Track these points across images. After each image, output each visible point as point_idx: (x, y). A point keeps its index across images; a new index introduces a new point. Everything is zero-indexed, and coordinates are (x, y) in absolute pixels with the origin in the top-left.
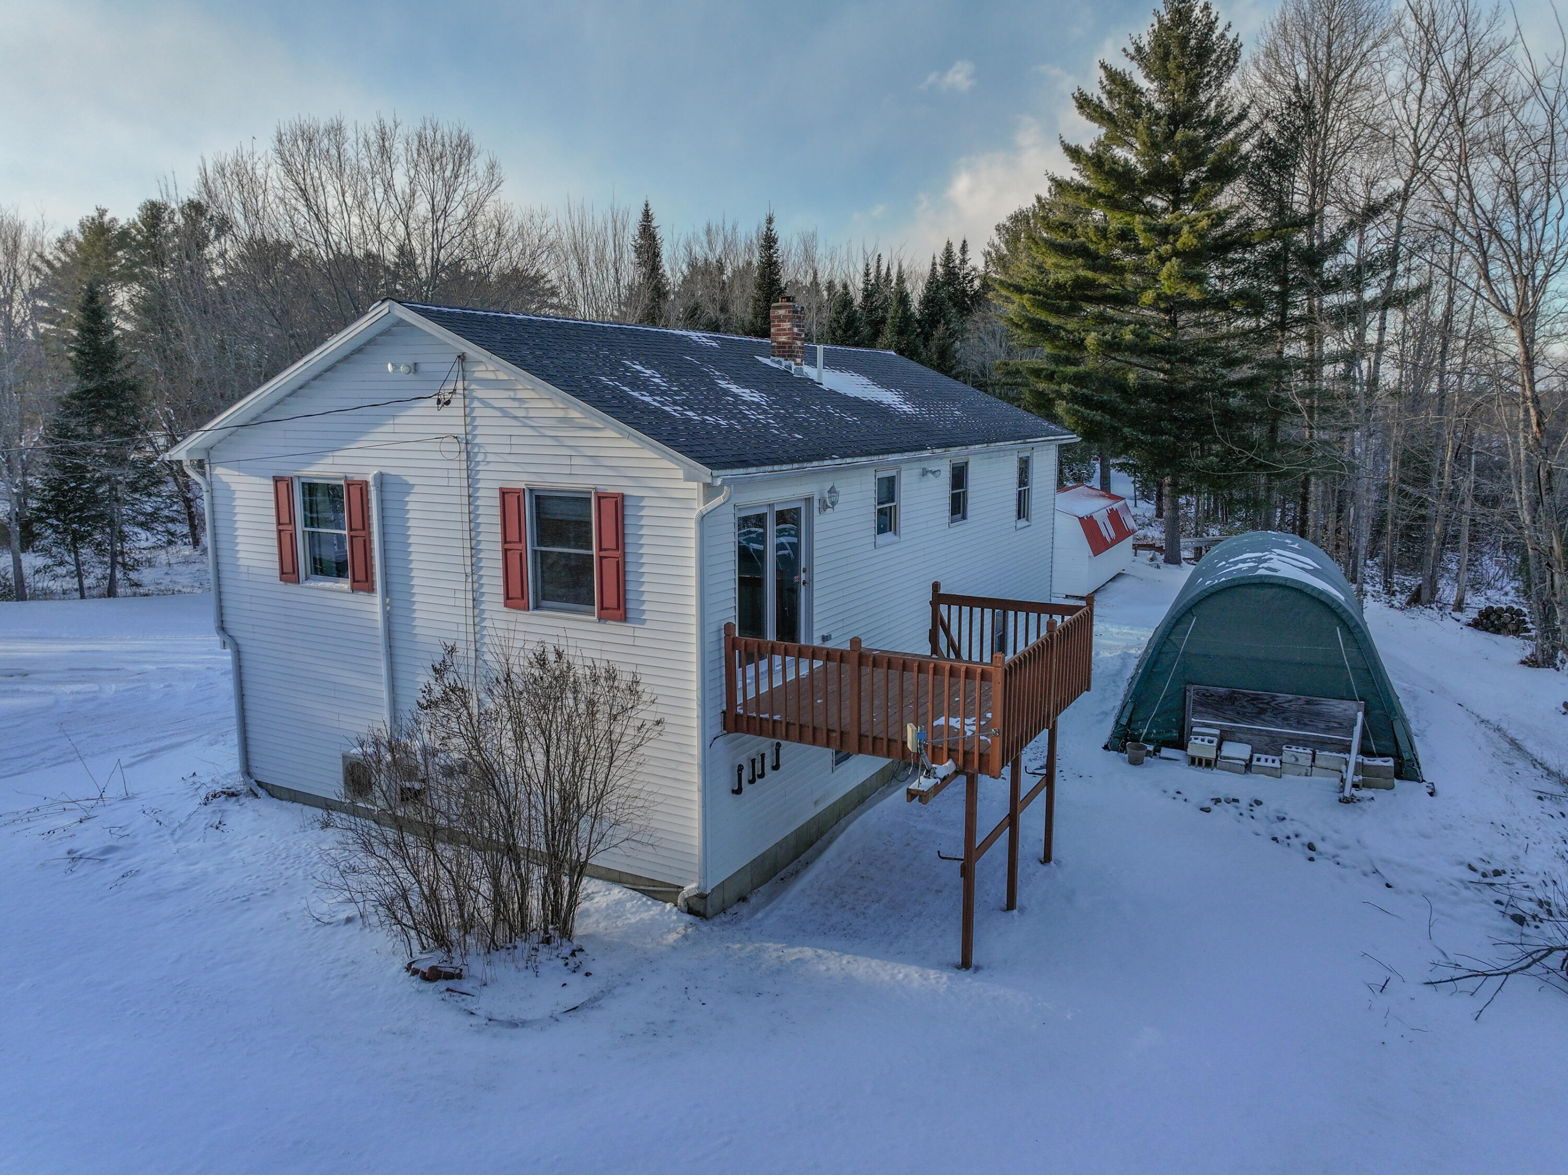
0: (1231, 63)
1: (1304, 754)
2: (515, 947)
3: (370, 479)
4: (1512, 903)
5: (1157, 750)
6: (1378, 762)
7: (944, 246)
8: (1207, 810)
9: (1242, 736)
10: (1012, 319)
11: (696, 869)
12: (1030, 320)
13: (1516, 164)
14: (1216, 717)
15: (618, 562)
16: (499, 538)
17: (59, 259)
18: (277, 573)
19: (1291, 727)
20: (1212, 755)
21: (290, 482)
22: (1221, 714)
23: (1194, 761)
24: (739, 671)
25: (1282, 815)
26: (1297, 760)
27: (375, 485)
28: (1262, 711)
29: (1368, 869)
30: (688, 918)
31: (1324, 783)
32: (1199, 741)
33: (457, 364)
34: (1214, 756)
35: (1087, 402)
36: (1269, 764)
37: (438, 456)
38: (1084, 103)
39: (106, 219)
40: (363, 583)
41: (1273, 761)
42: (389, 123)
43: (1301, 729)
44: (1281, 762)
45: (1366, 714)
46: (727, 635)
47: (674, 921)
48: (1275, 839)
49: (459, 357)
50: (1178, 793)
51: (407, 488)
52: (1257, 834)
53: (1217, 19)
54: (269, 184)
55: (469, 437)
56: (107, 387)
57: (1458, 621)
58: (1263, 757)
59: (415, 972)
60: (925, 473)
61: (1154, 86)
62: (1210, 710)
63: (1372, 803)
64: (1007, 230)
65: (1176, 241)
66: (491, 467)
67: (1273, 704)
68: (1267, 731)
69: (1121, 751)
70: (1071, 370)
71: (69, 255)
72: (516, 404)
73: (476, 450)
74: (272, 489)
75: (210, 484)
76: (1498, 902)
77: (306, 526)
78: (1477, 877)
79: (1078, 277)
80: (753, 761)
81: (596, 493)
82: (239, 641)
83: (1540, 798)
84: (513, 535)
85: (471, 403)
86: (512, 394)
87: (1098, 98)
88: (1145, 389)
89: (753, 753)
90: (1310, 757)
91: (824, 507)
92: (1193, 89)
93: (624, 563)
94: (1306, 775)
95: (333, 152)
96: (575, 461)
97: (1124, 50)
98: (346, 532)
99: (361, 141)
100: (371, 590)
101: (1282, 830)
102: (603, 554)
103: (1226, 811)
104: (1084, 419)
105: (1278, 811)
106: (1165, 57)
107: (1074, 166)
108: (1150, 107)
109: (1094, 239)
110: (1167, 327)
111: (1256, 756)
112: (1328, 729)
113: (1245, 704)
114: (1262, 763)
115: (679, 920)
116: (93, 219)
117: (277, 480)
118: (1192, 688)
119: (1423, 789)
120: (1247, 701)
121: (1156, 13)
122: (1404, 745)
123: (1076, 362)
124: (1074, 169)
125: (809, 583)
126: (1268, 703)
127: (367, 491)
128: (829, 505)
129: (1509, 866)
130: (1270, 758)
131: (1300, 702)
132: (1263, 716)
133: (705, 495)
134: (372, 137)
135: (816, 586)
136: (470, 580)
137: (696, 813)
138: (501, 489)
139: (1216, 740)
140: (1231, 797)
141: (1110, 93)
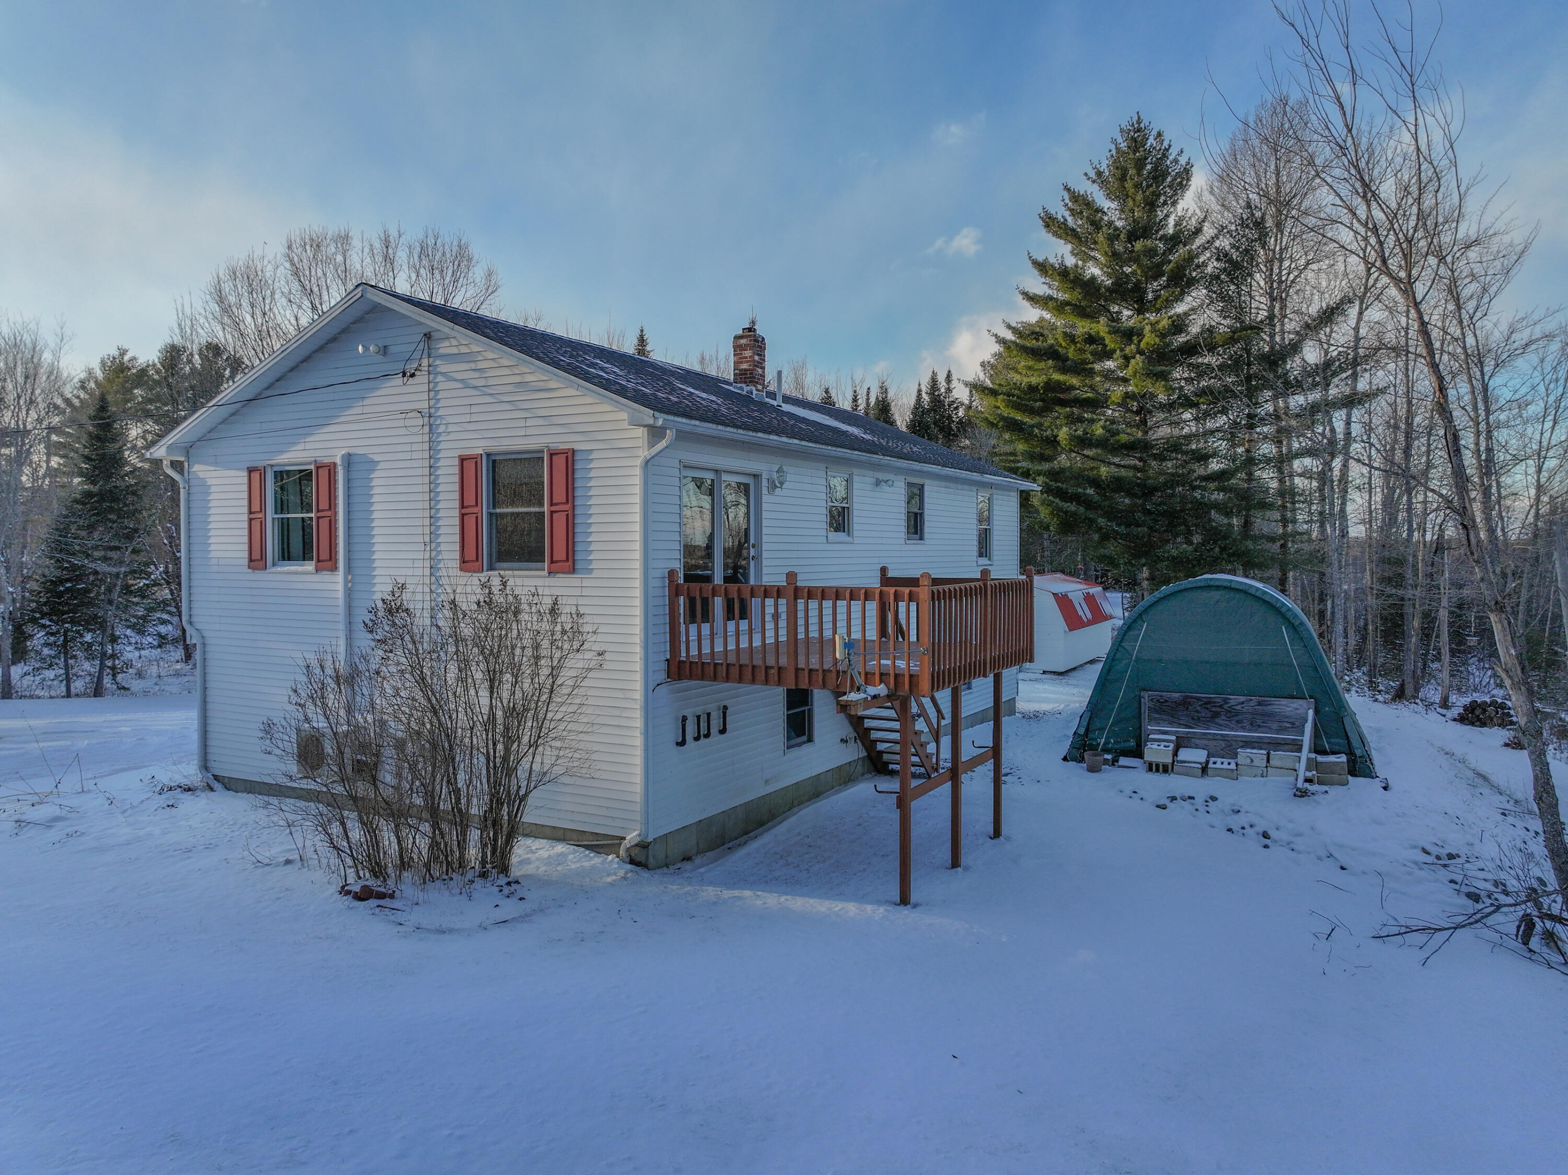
0: (1185, 182)
1: (1259, 755)
2: (451, 879)
3: (338, 461)
4: (1467, 882)
5: (1114, 761)
6: (1332, 758)
7: (930, 375)
8: (1163, 807)
9: (1198, 742)
10: (987, 419)
11: (638, 817)
12: (1003, 418)
13: (1453, 264)
14: (1171, 724)
15: (567, 515)
16: (457, 504)
17: (78, 397)
18: (246, 562)
19: (1244, 729)
20: (1169, 760)
21: (262, 472)
22: (1175, 720)
23: (1153, 768)
24: (683, 627)
25: (1236, 808)
26: (1252, 761)
27: (342, 465)
28: (1216, 715)
29: (1323, 853)
30: (629, 866)
31: (1279, 783)
32: (1153, 746)
33: (422, 343)
34: (1170, 761)
35: (1062, 494)
36: (1225, 766)
37: (403, 431)
38: (1050, 222)
39: (126, 358)
40: (328, 563)
41: (1229, 764)
42: (393, 233)
43: (1255, 731)
44: (1237, 765)
45: (1317, 712)
46: (670, 581)
47: (615, 869)
48: (1230, 830)
49: (425, 335)
50: (1135, 792)
51: (372, 465)
52: (1212, 827)
53: (1170, 146)
54: (277, 285)
55: (432, 411)
56: (110, 491)
57: (1444, 716)
58: (1219, 760)
59: (348, 893)
60: (878, 483)
61: (1114, 205)
62: (1165, 717)
63: (1326, 796)
64: (992, 366)
65: (1140, 341)
66: (450, 437)
67: (1226, 706)
68: (1221, 735)
69: (1080, 762)
70: (1046, 466)
71: (88, 394)
72: (477, 375)
73: (438, 422)
74: (246, 480)
75: (188, 482)
76: (1452, 881)
77: (276, 513)
78: (1430, 859)
79: (1050, 380)
80: (698, 717)
81: (549, 450)
82: (206, 634)
83: (1504, 814)
84: (470, 500)
85: (435, 378)
86: (473, 366)
87: (1063, 217)
88: (1118, 484)
89: (699, 710)
90: (1265, 757)
91: (773, 487)
92: (1151, 205)
93: (574, 515)
94: (1262, 776)
95: (339, 258)
96: (530, 423)
97: (1086, 174)
98: (313, 515)
99: (367, 250)
100: (334, 568)
101: (1236, 822)
102: (554, 508)
103: (1182, 807)
104: (1060, 510)
105: (1234, 805)
106: (1123, 179)
107: (1043, 280)
108: (1110, 223)
109: (1064, 344)
110: (1138, 427)
111: (1212, 760)
112: (1281, 730)
113: (1199, 708)
114: (1218, 765)
115: (620, 868)
116: (114, 358)
117: (250, 471)
118: (1145, 695)
119: (1377, 784)
120: (1200, 706)
121: (1114, 141)
122: (1355, 742)
123: (1049, 459)
124: (1044, 283)
125: (758, 558)
126: (1221, 706)
127: (335, 472)
128: (778, 485)
129: (1464, 851)
130: (1226, 761)
131: (1252, 704)
132: (1217, 720)
133: (649, 442)
134: (378, 245)
135: (765, 563)
136: (428, 548)
137: (637, 758)
138: (460, 456)
139: (1172, 745)
140: (1187, 795)
141: (1073, 212)
